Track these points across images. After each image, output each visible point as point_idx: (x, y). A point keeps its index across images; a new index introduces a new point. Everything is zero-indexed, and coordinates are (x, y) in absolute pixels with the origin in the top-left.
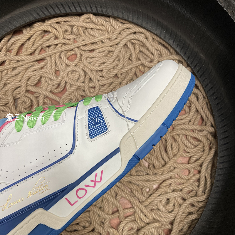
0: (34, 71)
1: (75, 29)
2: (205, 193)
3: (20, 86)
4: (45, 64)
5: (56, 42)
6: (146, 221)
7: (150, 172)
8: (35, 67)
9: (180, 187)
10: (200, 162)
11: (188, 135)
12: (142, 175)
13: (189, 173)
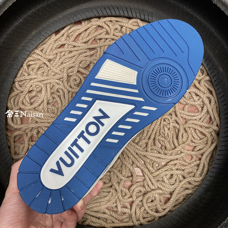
0: (85, 57)
1: (124, 29)
2: (201, 176)
3: (73, 66)
4: (95, 52)
5: (107, 37)
6: (152, 187)
7: (162, 152)
8: (87, 53)
9: (183, 168)
10: (202, 151)
11: (197, 129)
12: (155, 153)
13: (192, 158)
